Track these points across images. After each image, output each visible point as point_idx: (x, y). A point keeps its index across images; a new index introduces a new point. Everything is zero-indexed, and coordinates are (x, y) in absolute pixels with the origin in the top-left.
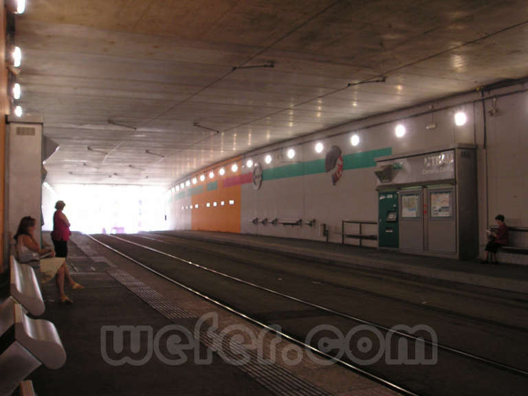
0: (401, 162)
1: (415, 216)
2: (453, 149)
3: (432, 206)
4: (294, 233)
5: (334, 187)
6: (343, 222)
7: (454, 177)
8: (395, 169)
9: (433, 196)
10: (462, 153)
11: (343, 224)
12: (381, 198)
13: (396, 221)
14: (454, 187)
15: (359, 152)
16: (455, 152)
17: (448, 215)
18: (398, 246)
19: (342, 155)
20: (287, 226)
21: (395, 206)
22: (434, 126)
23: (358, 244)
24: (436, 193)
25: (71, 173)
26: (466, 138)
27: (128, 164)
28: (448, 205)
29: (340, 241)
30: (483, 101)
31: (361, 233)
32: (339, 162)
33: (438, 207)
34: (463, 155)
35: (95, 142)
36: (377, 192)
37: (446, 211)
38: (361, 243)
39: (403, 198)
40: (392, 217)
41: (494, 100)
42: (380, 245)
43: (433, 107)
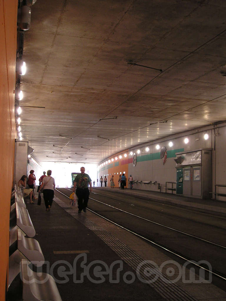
0: (184, 155)
1: (189, 180)
2: (201, 150)
3: (194, 175)
4: (148, 188)
5: (163, 166)
6: (166, 182)
7: (201, 163)
8: (182, 158)
9: (194, 171)
10: (205, 152)
11: (166, 183)
12: (177, 171)
13: (182, 182)
14: (201, 167)
15: (173, 149)
16: (202, 152)
17: (199, 179)
18: (182, 194)
19: (167, 151)
20: (146, 184)
21: (182, 175)
22: (198, 140)
23: (171, 193)
24: (195, 169)
25: (47, 156)
26: (209, 145)
27: (75, 153)
28: (199, 175)
29: (165, 192)
30: (214, 129)
31: (172, 188)
32: (166, 154)
33: (196, 176)
34: (205, 153)
35: (57, 143)
36: (176, 169)
37: (198, 178)
38: (172, 192)
39: (185, 171)
40: (181, 180)
41: (218, 129)
42: (177, 193)
43: (198, 130)
